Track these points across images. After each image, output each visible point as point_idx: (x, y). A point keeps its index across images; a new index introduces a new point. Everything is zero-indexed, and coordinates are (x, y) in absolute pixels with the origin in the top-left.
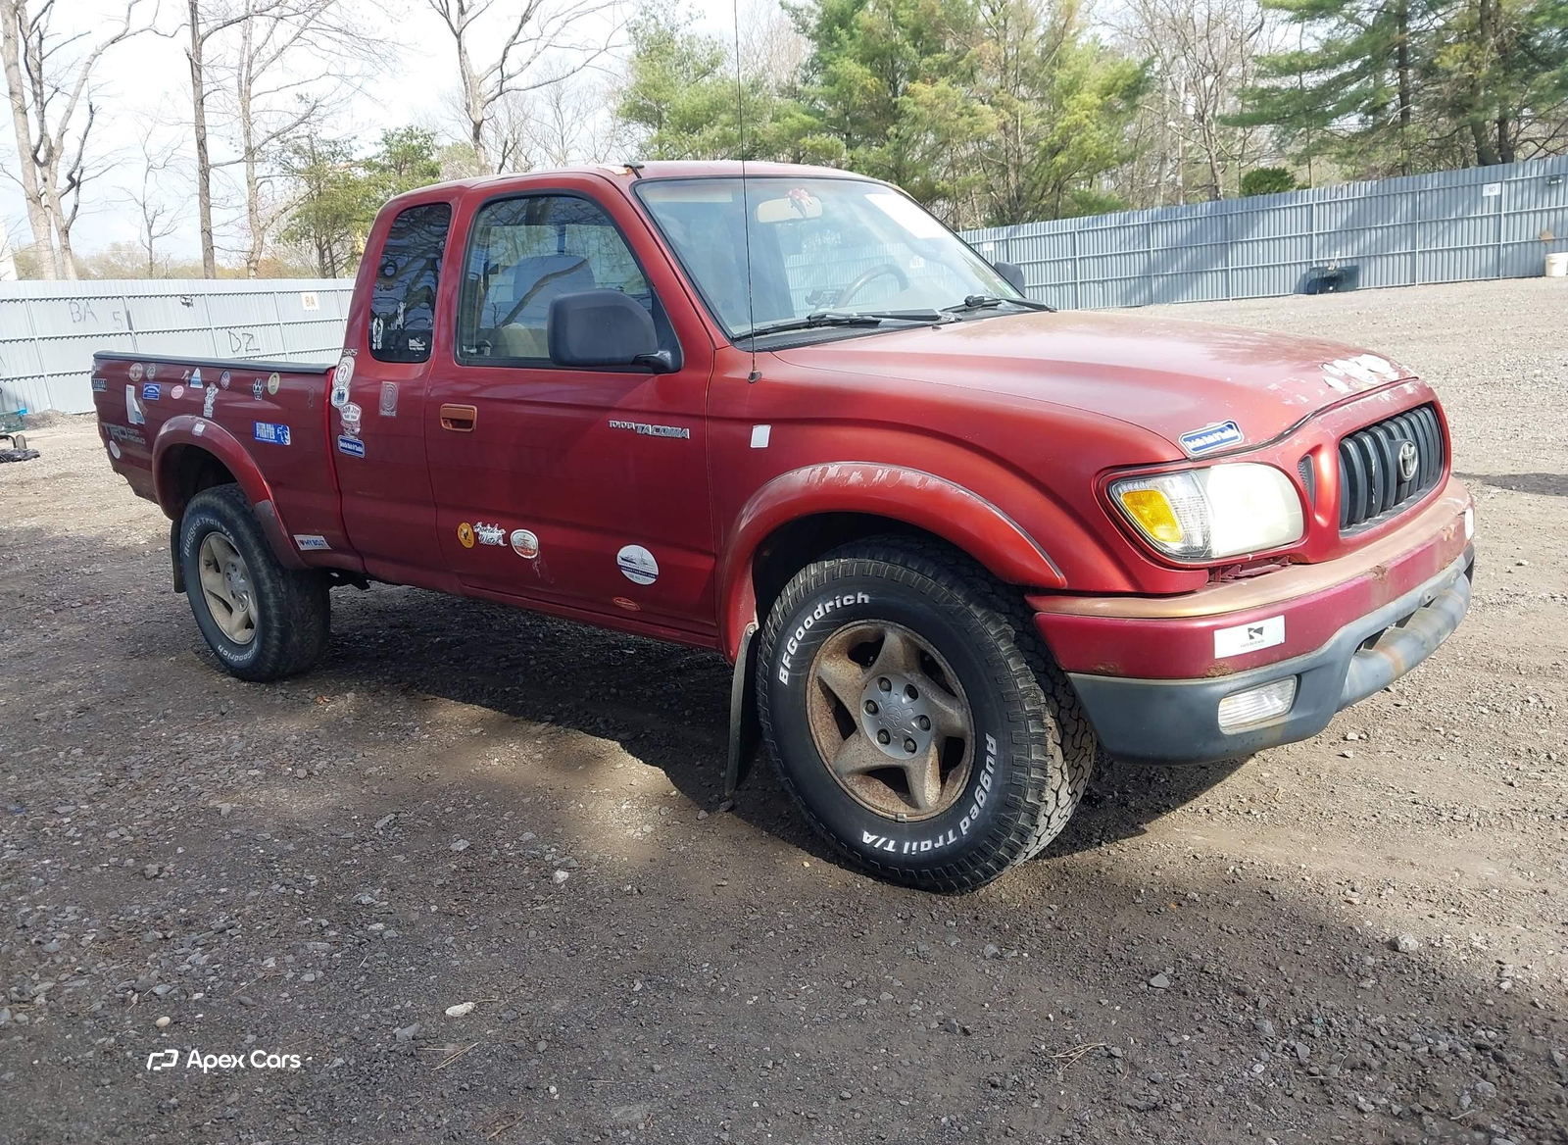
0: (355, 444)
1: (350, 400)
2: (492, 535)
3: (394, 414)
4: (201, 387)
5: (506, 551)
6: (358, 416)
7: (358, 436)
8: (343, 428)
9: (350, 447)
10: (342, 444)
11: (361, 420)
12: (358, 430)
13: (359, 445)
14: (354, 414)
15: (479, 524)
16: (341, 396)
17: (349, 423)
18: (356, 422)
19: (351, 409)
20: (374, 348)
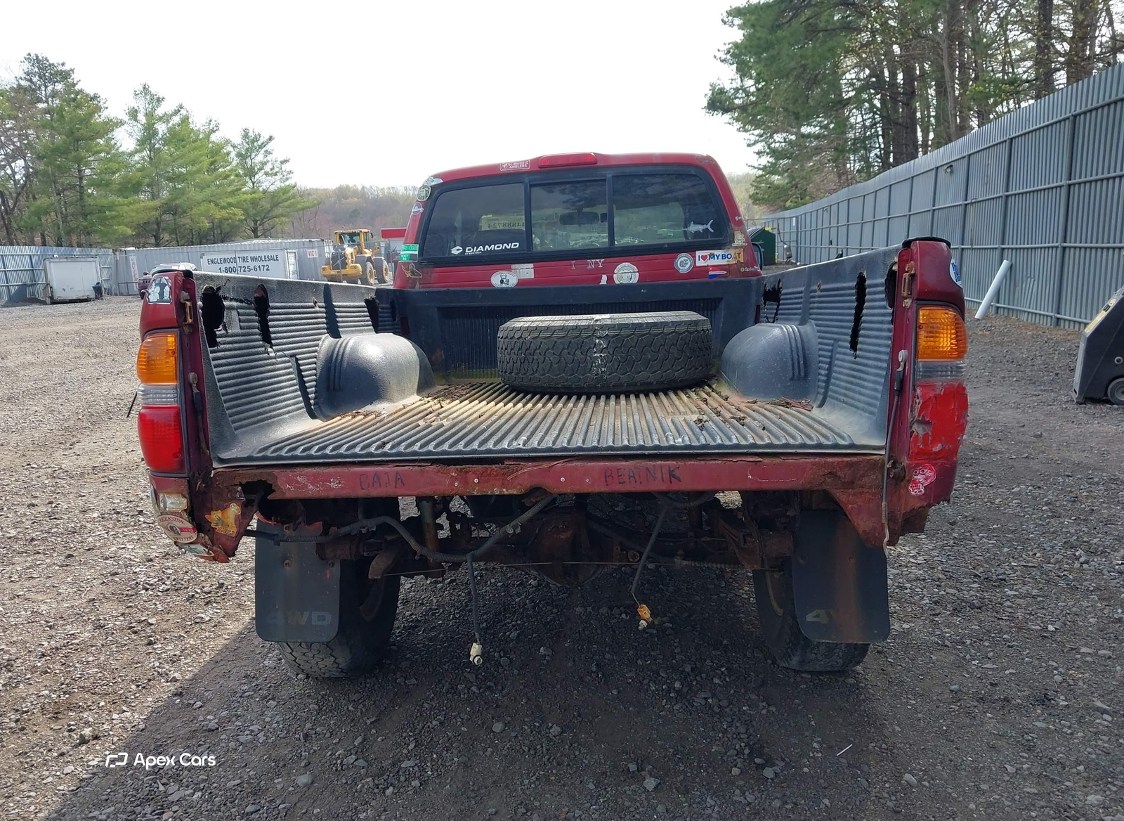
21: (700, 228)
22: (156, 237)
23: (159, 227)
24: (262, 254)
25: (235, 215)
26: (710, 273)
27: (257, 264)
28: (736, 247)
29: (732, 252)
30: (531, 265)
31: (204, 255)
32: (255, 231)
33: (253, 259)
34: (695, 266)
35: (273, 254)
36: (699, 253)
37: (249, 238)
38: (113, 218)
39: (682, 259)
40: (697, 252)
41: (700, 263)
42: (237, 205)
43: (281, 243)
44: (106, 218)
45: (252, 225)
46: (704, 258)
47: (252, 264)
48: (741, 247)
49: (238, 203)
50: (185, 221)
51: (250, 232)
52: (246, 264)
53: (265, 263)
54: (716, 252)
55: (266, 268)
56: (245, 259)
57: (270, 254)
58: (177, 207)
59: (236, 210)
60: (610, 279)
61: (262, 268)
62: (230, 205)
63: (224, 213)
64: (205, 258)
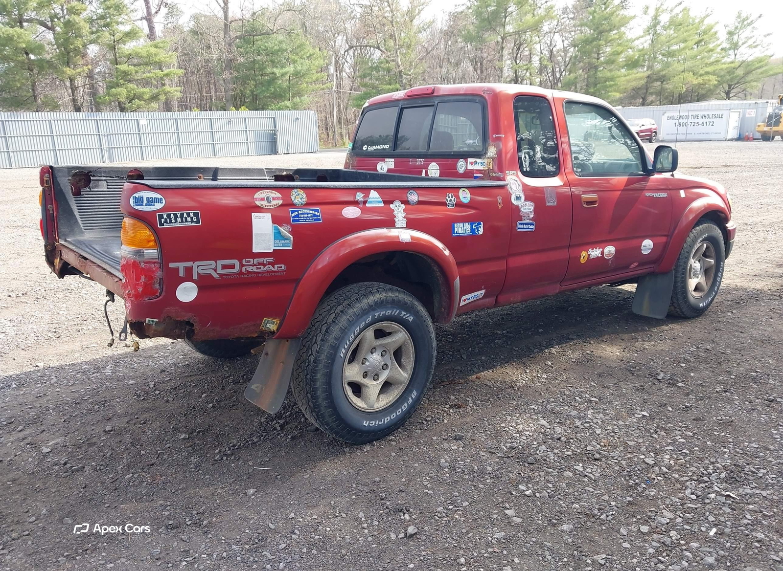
0: (529, 224)
1: (525, 200)
2: (595, 253)
3: (555, 204)
4: (382, 205)
5: (601, 259)
6: (532, 208)
7: (533, 219)
8: (521, 216)
9: (525, 226)
10: (519, 226)
11: (535, 210)
12: (532, 216)
13: (531, 224)
14: (529, 207)
15: (590, 250)
16: (518, 198)
17: (526, 213)
18: (531, 212)
19: (527, 205)
20: (525, 170)
21: (471, 141)
22: (644, 99)
23: (647, 92)
24: (710, 113)
25: (709, 80)
26: (475, 175)
27: (705, 120)
28: (488, 158)
29: (486, 161)
30: (393, 160)
31: (665, 112)
32: (728, 93)
33: (702, 117)
34: (467, 169)
35: (720, 113)
36: (470, 160)
37: (722, 99)
38: (611, 86)
39: (461, 163)
40: (469, 159)
41: (470, 167)
42: (714, 73)
43: (731, 104)
44: (607, 87)
45: (727, 88)
46: (472, 163)
47: (700, 121)
48: (491, 158)
49: (714, 71)
50: (669, 86)
51: (723, 95)
52: (696, 121)
53: (711, 120)
54: (478, 160)
55: (711, 124)
56: (696, 117)
57: (716, 113)
58: (664, 76)
59: (711, 77)
60: (426, 173)
61: (708, 123)
62: (707, 73)
63: (700, 80)
64: (666, 115)
